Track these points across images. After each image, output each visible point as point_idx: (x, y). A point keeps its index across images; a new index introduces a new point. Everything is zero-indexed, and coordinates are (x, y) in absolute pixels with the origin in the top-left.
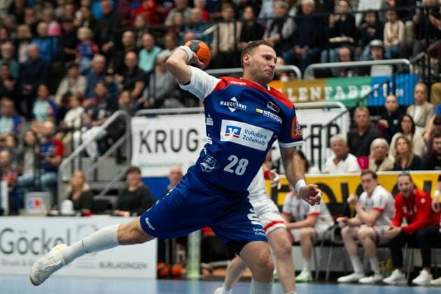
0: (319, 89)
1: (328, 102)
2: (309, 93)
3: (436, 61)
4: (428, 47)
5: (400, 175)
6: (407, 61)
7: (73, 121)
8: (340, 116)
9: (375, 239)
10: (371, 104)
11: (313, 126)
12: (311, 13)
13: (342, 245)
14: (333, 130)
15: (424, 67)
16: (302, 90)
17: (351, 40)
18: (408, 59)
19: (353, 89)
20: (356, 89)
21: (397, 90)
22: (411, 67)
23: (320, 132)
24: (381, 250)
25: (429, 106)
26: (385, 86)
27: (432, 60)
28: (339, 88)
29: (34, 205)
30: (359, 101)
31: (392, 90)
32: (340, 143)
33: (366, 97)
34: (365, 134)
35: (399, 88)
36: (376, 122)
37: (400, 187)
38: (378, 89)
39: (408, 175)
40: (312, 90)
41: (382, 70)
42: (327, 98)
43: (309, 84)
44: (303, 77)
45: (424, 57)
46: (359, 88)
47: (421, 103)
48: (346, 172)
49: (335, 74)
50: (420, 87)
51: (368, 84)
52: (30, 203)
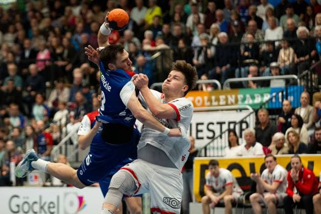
0: (234, 96)
1: (240, 105)
2: (226, 99)
3: (316, 76)
4: (310, 66)
5: (293, 157)
6: (295, 77)
7: (60, 120)
8: (249, 115)
9: (276, 202)
10: (270, 107)
11: (230, 123)
12: (226, 43)
13: (251, 207)
14: (244, 126)
15: (307, 81)
16: (222, 97)
17: (257, 62)
18: (296, 75)
19: (258, 97)
20: (260, 97)
21: (289, 97)
22: (299, 81)
23: (235, 127)
24: (279, 210)
25: (311, 108)
26: (280, 94)
27: (313, 76)
28: (248, 96)
29: (33, 178)
30: (261, 105)
31: (285, 97)
32: (250, 134)
33: (267, 102)
34: (266, 128)
35: (290, 96)
36: (274, 119)
37: (292, 165)
38: (275, 97)
39: (298, 157)
40: (229, 97)
41: (278, 83)
42: (240, 102)
43: (226, 93)
44: (222, 88)
45: (307, 74)
46: (262, 96)
47: (305, 106)
48: (254, 155)
49: (244, 85)
50: (304, 95)
51: (268, 93)
52: (31, 177)
